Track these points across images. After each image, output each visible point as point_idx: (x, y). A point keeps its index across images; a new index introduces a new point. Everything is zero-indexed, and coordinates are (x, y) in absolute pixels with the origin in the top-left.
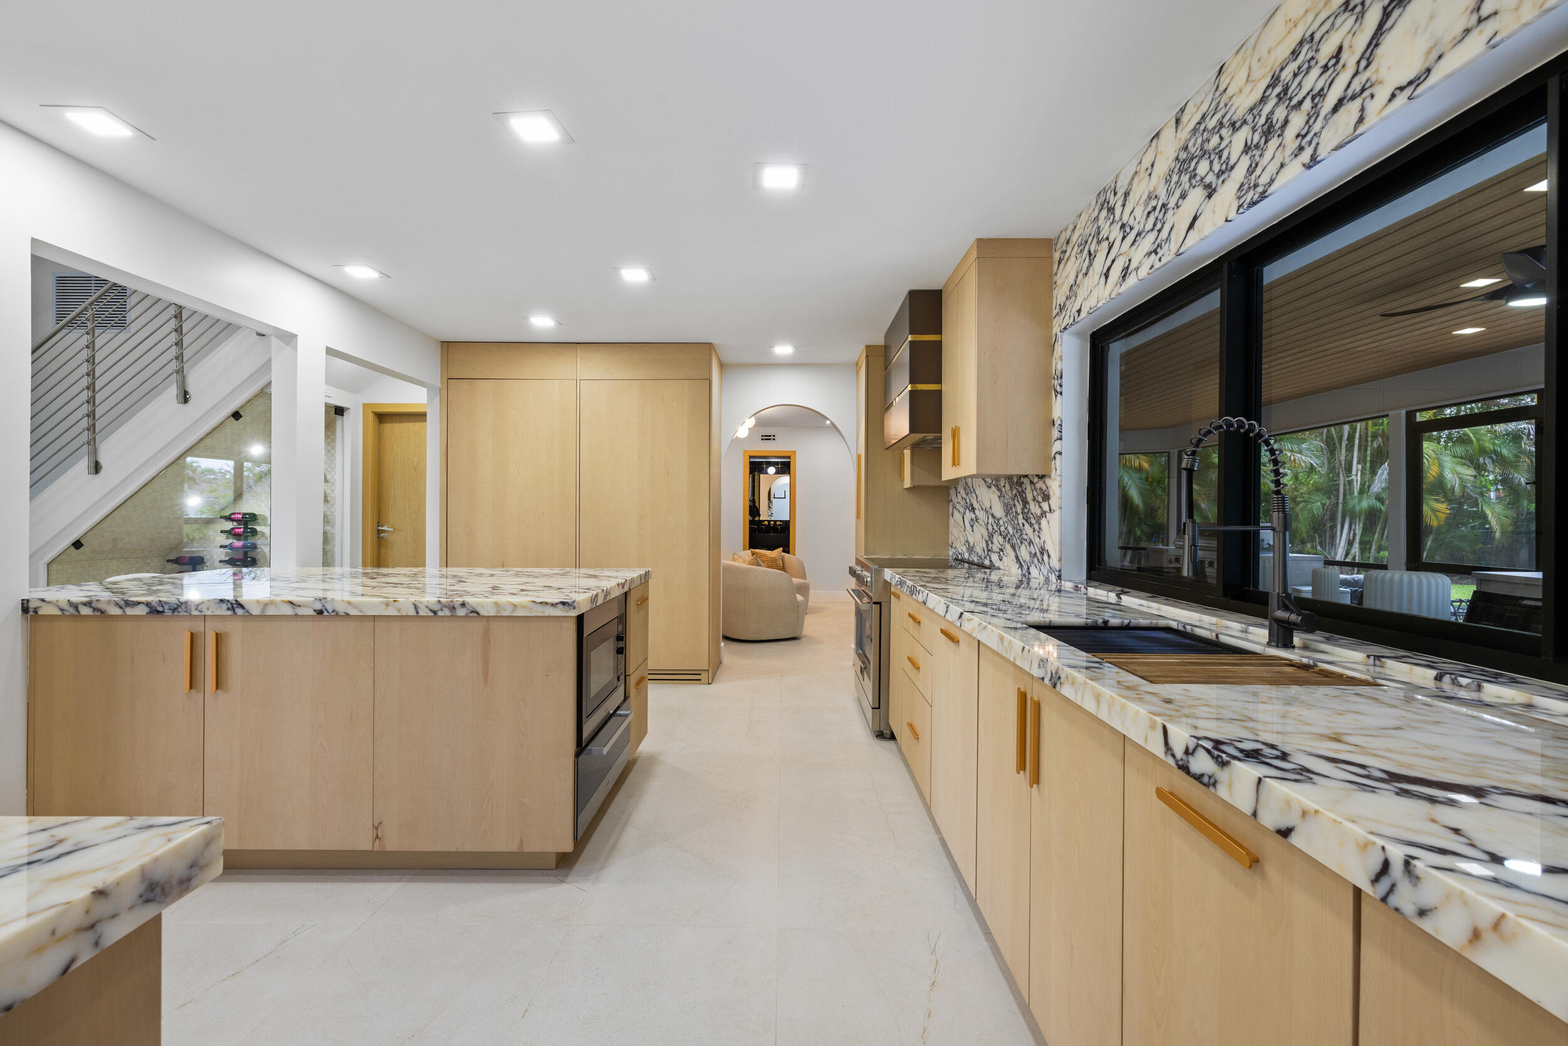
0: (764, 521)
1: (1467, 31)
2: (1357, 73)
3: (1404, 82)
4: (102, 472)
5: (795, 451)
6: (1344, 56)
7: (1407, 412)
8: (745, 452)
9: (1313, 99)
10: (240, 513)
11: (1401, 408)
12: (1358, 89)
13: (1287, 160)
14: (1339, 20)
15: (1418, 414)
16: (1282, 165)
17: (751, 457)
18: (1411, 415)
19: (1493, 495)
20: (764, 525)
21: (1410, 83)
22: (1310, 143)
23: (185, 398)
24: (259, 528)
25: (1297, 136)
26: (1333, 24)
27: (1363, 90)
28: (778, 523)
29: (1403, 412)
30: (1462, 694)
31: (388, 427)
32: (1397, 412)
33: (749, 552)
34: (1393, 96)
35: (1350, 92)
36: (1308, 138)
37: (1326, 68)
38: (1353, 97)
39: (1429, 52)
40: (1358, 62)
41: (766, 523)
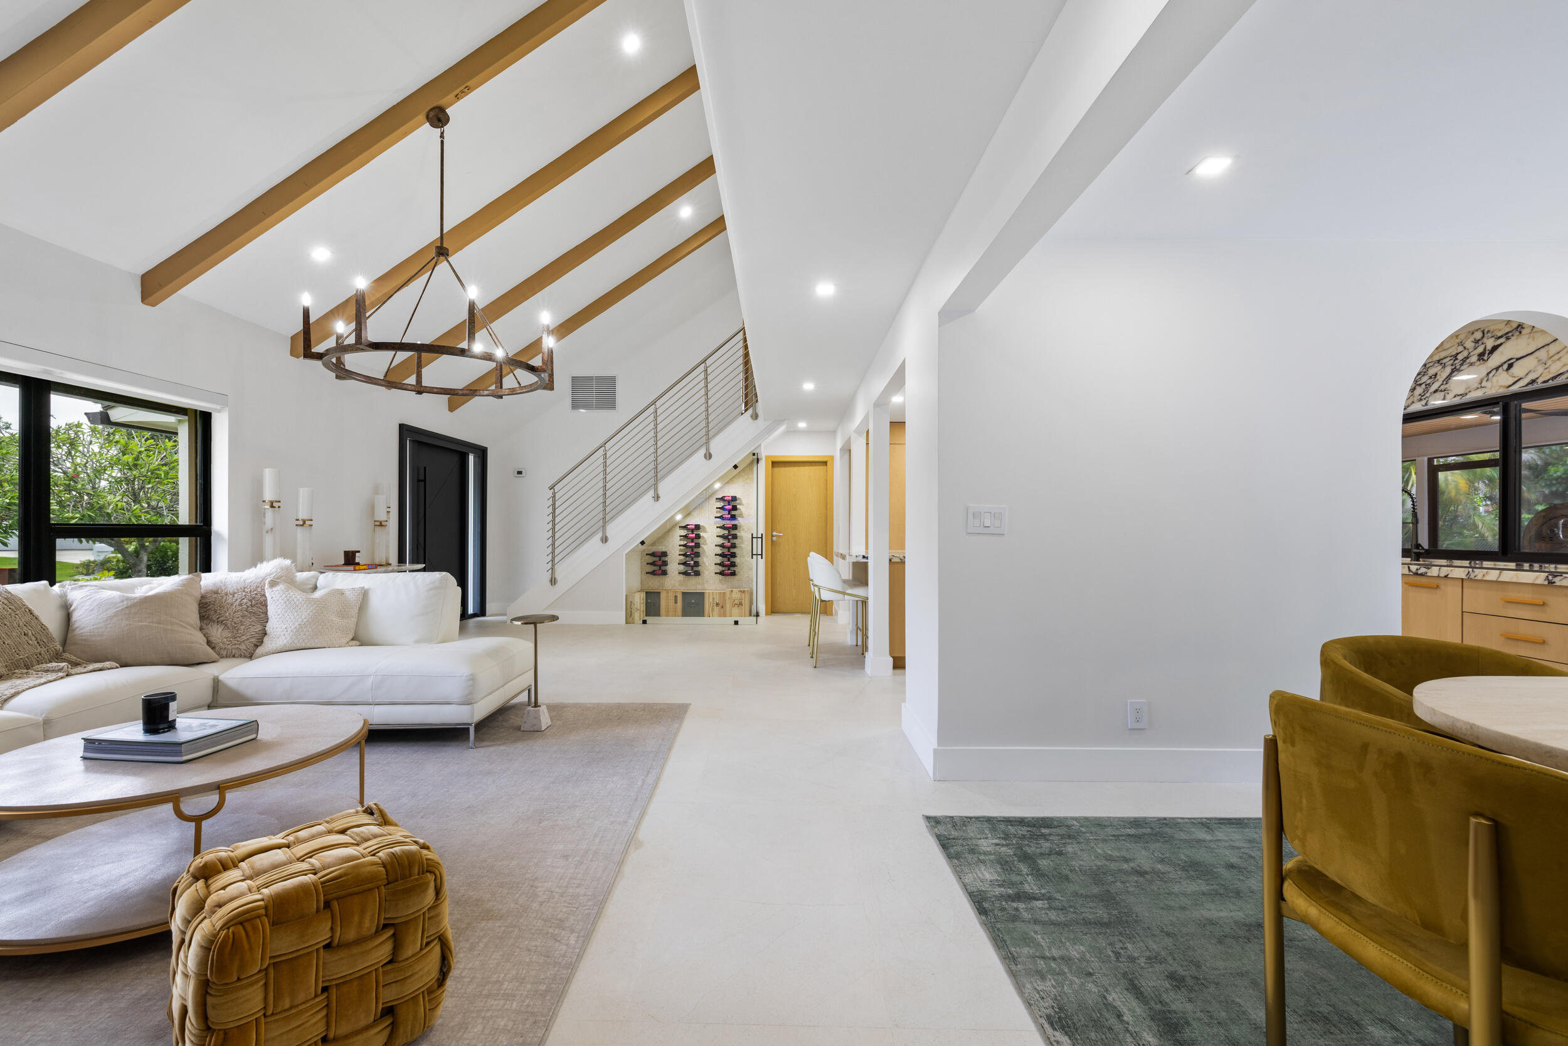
1: (1478, 388)
2: (1442, 384)
3: (1459, 394)
4: (660, 500)
6: (1438, 377)
7: (1428, 458)
9: (1426, 385)
10: (692, 525)
11: (1425, 456)
12: (1443, 389)
13: (1415, 401)
14: (1436, 365)
15: (1435, 460)
16: (1413, 402)
18: (1430, 460)
19: (1482, 509)
21: (1461, 395)
22: (1425, 399)
23: (708, 456)
24: (702, 534)
25: (1420, 395)
26: (1433, 365)
27: (1445, 390)
29: (1426, 459)
30: (1477, 566)
31: (777, 470)
32: (1422, 458)
34: (1455, 396)
35: (1440, 389)
36: (1424, 397)
37: (1431, 378)
38: (1441, 391)
39: (1466, 389)
40: (1443, 381)
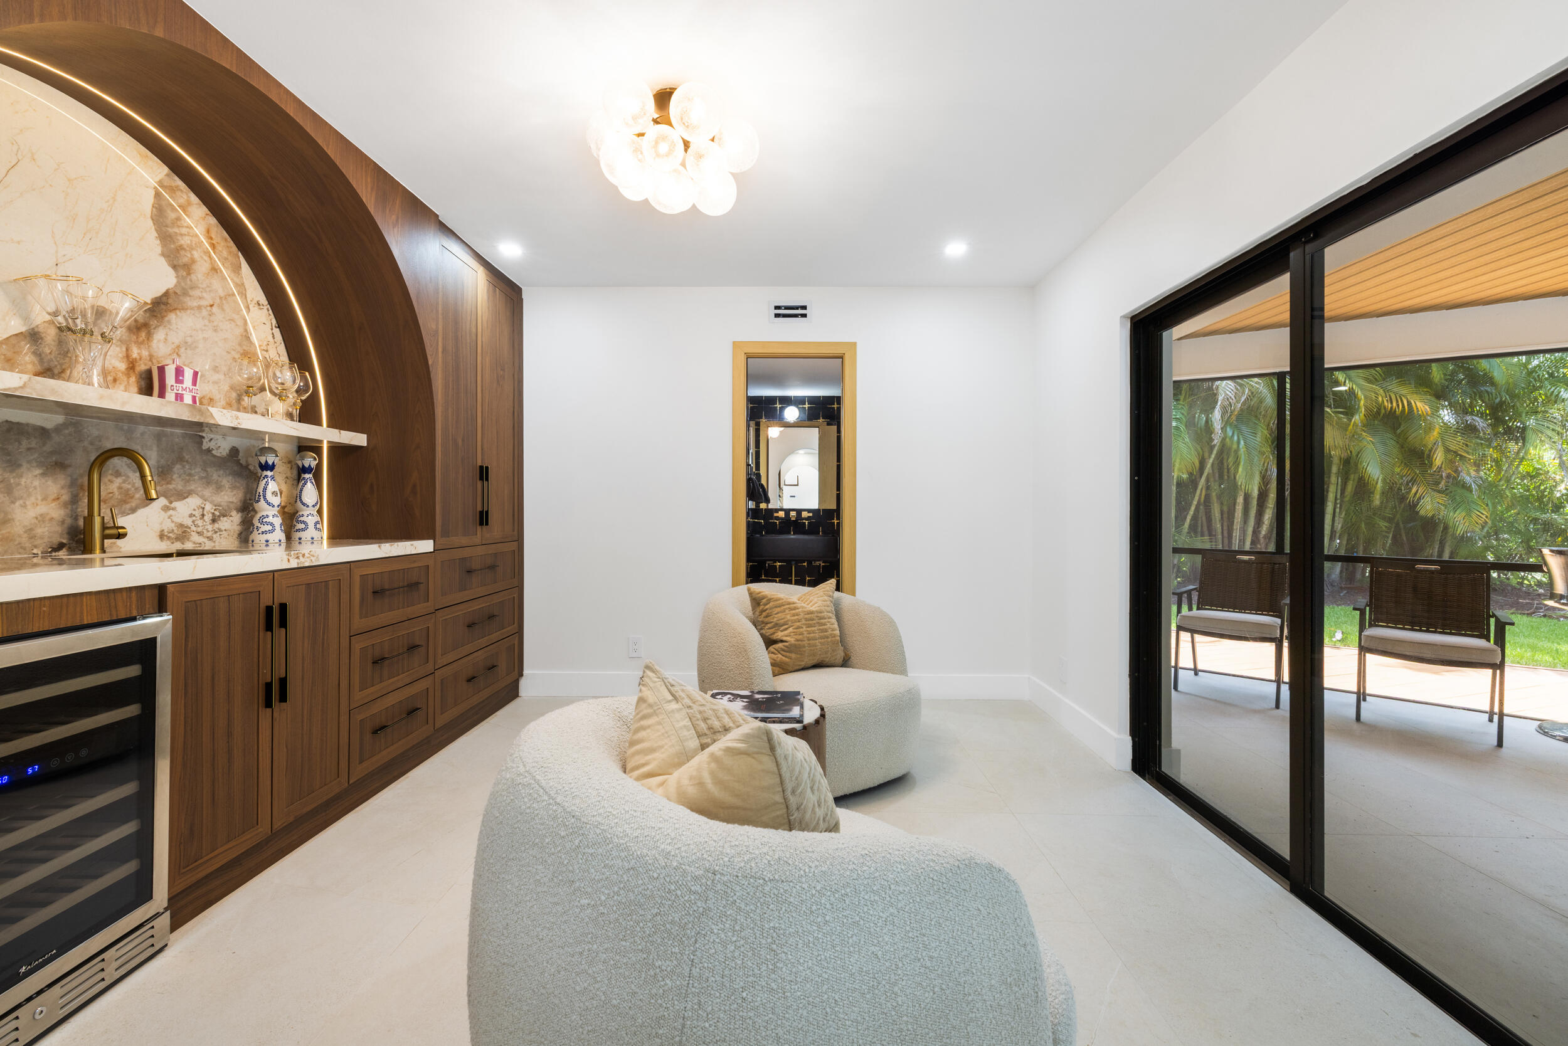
0: (777, 510)
5: (855, 344)
8: (736, 345)
17: (748, 357)
20: (777, 518)
28: (805, 514)
33: (743, 590)
41: (782, 514)
